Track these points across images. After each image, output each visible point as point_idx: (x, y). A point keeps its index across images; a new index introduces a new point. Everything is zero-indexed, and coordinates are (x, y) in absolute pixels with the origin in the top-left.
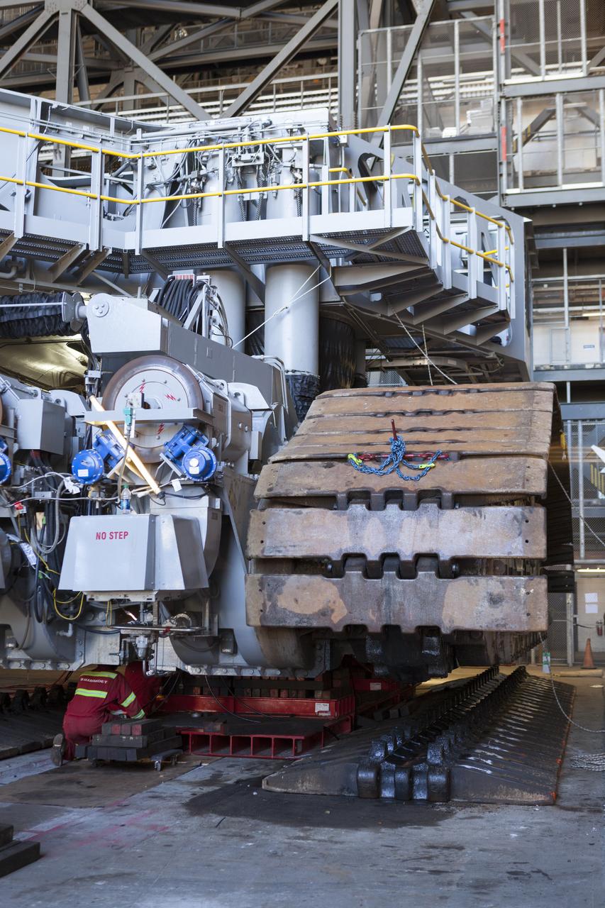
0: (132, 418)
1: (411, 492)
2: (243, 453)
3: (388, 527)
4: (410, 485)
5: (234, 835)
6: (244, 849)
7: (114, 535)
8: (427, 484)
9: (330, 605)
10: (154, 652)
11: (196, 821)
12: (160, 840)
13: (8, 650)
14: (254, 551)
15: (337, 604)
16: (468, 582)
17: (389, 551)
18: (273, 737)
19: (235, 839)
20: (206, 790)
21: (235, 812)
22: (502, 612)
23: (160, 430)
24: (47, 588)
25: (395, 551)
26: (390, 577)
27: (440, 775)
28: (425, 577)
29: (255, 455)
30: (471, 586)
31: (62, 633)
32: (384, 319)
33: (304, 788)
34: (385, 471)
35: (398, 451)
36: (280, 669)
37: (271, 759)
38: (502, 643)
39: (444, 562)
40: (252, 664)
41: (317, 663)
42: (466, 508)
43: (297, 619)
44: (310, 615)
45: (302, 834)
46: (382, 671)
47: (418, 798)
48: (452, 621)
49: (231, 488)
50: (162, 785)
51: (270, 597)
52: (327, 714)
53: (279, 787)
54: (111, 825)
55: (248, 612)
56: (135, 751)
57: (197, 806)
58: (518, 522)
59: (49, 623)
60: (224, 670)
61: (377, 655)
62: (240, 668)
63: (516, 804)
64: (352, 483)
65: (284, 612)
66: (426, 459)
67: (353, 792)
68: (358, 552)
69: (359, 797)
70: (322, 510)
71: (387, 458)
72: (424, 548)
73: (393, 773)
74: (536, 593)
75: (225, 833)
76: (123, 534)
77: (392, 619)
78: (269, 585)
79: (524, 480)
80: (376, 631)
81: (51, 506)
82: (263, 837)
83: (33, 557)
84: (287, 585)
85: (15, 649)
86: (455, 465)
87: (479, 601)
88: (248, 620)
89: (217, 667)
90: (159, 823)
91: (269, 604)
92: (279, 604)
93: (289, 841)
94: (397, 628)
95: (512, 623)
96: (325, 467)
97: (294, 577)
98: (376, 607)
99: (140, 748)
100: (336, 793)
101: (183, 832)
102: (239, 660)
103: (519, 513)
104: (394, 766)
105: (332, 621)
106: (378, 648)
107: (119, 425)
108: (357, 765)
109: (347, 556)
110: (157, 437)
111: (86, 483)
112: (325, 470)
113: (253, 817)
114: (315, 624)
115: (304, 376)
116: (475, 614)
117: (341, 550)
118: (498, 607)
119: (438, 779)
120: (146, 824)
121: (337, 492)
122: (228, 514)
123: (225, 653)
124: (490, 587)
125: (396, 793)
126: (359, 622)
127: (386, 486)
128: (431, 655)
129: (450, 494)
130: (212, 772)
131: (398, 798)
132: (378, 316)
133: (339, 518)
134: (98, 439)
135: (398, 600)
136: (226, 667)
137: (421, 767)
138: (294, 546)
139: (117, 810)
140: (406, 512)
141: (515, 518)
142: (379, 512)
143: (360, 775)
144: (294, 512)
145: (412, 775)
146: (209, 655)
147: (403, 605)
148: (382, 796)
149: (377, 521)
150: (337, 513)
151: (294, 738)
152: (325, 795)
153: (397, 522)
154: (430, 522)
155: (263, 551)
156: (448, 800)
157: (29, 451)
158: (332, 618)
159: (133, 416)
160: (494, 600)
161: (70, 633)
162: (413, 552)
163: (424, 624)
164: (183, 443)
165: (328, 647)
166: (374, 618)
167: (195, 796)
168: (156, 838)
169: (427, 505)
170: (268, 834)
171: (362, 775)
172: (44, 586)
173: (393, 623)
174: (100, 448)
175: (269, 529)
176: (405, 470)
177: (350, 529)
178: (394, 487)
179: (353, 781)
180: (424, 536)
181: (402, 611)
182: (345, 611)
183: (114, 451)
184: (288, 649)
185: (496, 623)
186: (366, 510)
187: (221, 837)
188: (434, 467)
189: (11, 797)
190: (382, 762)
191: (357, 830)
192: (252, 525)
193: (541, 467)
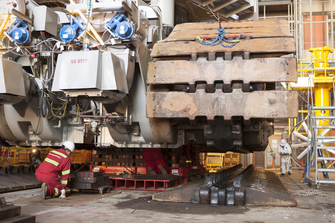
0: (90, 7)
1: (229, 52)
2: (145, 38)
3: (218, 68)
4: (228, 49)
5: (141, 217)
6: (148, 222)
7: (80, 61)
8: (236, 48)
9: (188, 106)
10: (100, 132)
11: (121, 211)
12: (102, 218)
13: (31, 135)
14: (151, 80)
15: (192, 106)
16: (259, 93)
17: (219, 80)
18: (155, 181)
19: (142, 218)
20: (124, 200)
21: (140, 208)
22: (275, 108)
23: (105, 16)
24: (48, 102)
25: (221, 80)
26: (219, 92)
27: (241, 192)
28: (237, 92)
29: (150, 40)
30: (260, 96)
31: (56, 127)
32: (201, 7)
33: (173, 199)
34: (215, 44)
35: (221, 34)
36: (160, 144)
37: (153, 191)
38: (263, 135)
39: (246, 84)
40: (147, 142)
41: (178, 141)
42: (257, 59)
43: (172, 114)
44: (178, 111)
45: (177, 216)
46: (210, 144)
47: (229, 204)
48: (250, 113)
49: (140, 49)
50: (103, 198)
51: (158, 103)
52: (177, 174)
53: (161, 199)
54: (76, 212)
55: (147, 111)
56: (90, 184)
57: (120, 206)
58: (283, 64)
59: (49, 120)
60: (134, 145)
61: (209, 134)
62: (141, 143)
63: (278, 206)
64: (199, 49)
65: (165, 110)
66: (235, 38)
67: (197, 201)
68: (203, 80)
69: (200, 203)
70: (184, 61)
71: (216, 38)
72: (236, 78)
73: (217, 192)
74: (293, 99)
75: (136, 216)
76: (85, 60)
77: (220, 113)
78: (158, 97)
79: (285, 46)
80: (211, 119)
81: (50, 59)
82: (157, 217)
83: (41, 85)
84: (167, 96)
85: (34, 135)
86: (250, 41)
87: (264, 103)
88: (147, 114)
89: (130, 144)
90: (102, 211)
91: (158, 106)
92: (163, 106)
93: (171, 219)
94: (222, 117)
95: (280, 114)
96: (185, 43)
97: (171, 93)
98: (212, 107)
99: (93, 183)
100: (189, 202)
101: (114, 215)
102: (141, 139)
103: (284, 61)
104: (217, 188)
105: (189, 114)
106: (210, 131)
107: (84, 12)
108: (199, 188)
109: (197, 83)
110: (103, 19)
111: (67, 41)
112: (185, 44)
113: (150, 210)
114: (181, 116)
115: (168, 27)
116: (262, 110)
117: (194, 79)
118: (273, 106)
119: (240, 194)
120: (95, 212)
121: (192, 53)
122: (138, 62)
123: (134, 135)
124: (269, 96)
125: (218, 201)
126: (203, 115)
127: (216, 50)
128: (236, 133)
129: (248, 53)
130: (127, 195)
131: (219, 203)
132: (199, 6)
133: (193, 64)
134: (73, 20)
135: (223, 103)
136: (135, 143)
137: (231, 189)
138: (171, 78)
139: (81, 206)
140: (226, 61)
141: (282, 63)
142: (213, 62)
143: (201, 192)
144: (171, 62)
145: (226, 192)
146: (126, 136)
147: (225, 106)
148: (211, 203)
149: (212, 66)
150: (192, 62)
151: (164, 181)
152: (183, 202)
153: (222, 66)
154: (239, 65)
155: (155, 81)
156: (244, 205)
157: (39, 32)
158: (190, 113)
159: (91, 6)
160: (272, 103)
161: (59, 126)
162: (230, 79)
163: (235, 115)
164: (116, 21)
165: (184, 134)
166: (210, 113)
167: (119, 202)
168: (100, 217)
169: (237, 57)
170: (159, 216)
171: (202, 192)
172: (47, 101)
173: (220, 115)
174: (74, 25)
175: (158, 70)
176: (224, 43)
177: (198, 70)
178: (220, 50)
179: (197, 196)
180: (236, 72)
181: (224, 109)
182: (196, 109)
183: (81, 26)
184: (166, 131)
185: (272, 114)
186: (206, 60)
187: (135, 217)
188: (239, 42)
189: (28, 202)
190: (211, 186)
191: (205, 215)
192: (149, 69)
193: (292, 41)
